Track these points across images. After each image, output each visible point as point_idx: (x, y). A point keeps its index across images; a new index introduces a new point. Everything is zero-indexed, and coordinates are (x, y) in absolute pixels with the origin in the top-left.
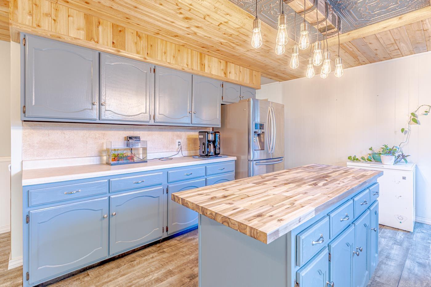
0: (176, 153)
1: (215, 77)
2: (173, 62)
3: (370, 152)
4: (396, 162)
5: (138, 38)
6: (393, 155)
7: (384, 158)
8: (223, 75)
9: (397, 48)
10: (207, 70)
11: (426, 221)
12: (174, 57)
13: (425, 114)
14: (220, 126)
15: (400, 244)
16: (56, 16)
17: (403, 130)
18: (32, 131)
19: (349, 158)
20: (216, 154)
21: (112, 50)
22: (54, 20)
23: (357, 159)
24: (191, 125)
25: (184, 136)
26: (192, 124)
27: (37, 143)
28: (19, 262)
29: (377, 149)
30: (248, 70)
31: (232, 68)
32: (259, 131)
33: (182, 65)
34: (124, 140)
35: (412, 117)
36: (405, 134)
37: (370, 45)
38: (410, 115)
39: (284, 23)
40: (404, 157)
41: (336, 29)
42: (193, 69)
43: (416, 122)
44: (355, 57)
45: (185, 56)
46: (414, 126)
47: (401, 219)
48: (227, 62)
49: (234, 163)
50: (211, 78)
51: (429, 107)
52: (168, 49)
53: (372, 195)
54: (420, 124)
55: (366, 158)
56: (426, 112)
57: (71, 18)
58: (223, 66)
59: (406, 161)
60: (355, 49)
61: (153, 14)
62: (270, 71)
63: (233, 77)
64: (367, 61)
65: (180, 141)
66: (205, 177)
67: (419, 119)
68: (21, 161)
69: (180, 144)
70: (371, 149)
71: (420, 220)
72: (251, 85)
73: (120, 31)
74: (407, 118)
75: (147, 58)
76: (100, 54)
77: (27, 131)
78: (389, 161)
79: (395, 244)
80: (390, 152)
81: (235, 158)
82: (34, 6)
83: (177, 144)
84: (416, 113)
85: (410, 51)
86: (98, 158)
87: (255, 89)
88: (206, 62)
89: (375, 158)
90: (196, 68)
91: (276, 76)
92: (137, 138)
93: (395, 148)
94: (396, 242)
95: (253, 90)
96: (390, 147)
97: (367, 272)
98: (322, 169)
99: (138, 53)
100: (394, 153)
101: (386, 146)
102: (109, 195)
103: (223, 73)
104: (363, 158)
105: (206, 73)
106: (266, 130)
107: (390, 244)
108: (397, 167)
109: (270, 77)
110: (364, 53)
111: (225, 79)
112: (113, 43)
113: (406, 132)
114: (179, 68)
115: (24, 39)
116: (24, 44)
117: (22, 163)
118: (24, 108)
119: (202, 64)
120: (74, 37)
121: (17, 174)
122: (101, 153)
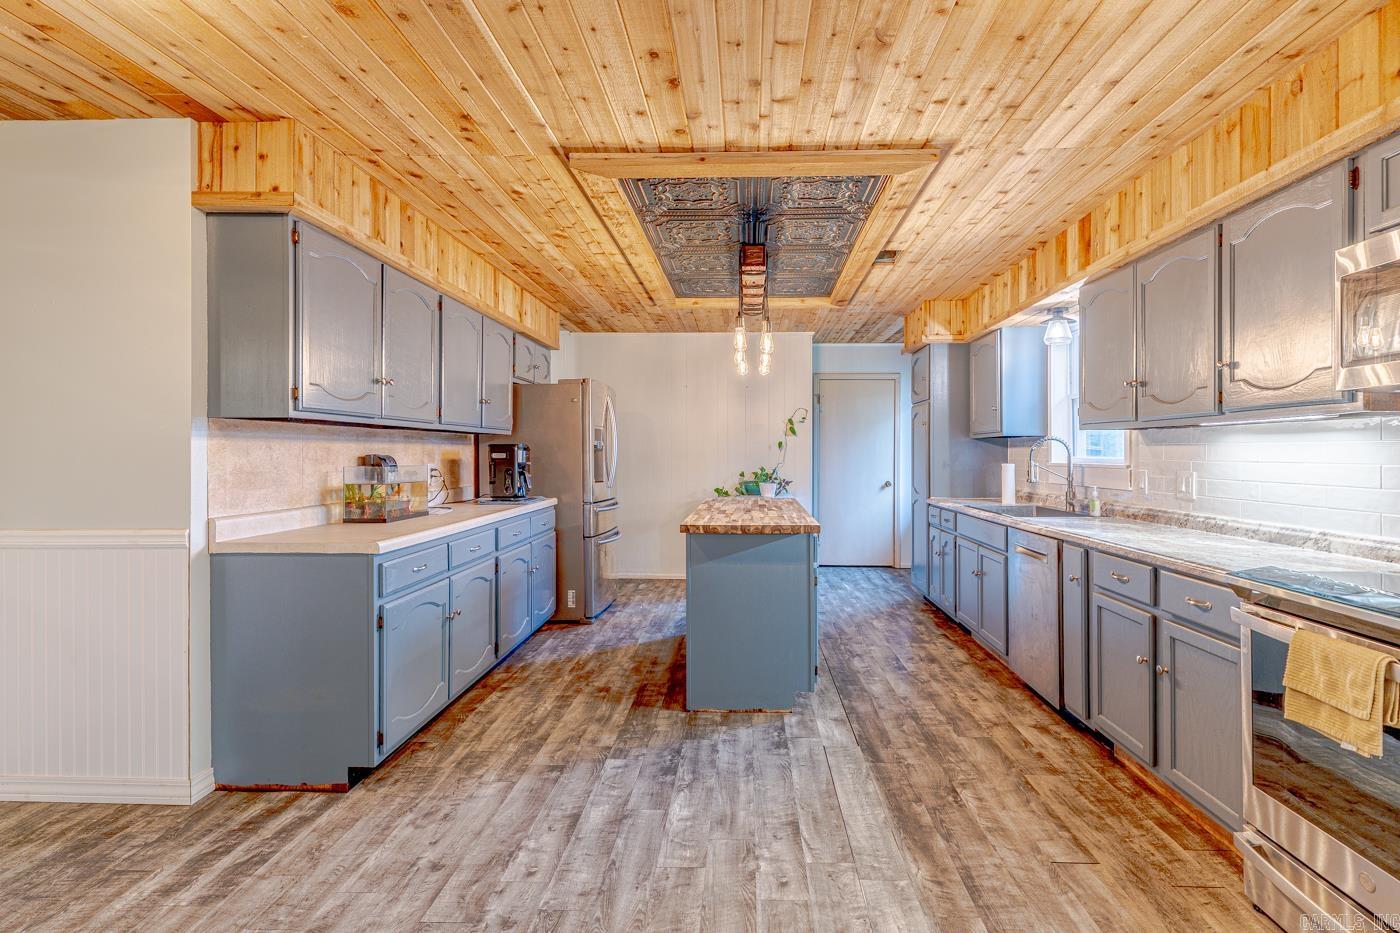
1: (508, 323)
4: (778, 493)
5: (428, 234)
6: (773, 482)
7: (763, 487)
8: (518, 318)
10: (501, 308)
12: (466, 277)
13: (802, 421)
14: (510, 431)
16: (340, 182)
17: (779, 445)
19: (717, 491)
20: (527, 493)
21: (401, 261)
22: (338, 192)
23: (726, 493)
25: (446, 455)
26: (482, 426)
27: (231, 473)
28: (206, 783)
29: (752, 476)
30: (545, 308)
32: (599, 444)
33: (474, 295)
34: (354, 462)
35: (790, 425)
36: (781, 450)
38: (787, 421)
42: (485, 305)
43: (793, 432)
45: (478, 274)
46: (792, 438)
48: (522, 290)
49: (552, 512)
50: (502, 324)
51: (805, 412)
54: (796, 435)
55: (740, 490)
56: (803, 418)
57: (355, 188)
58: (518, 299)
63: (529, 324)
65: (433, 466)
66: (530, 540)
67: (797, 428)
68: (205, 520)
69: (434, 473)
70: (743, 475)
72: (548, 342)
73: (409, 218)
74: (782, 426)
75: (437, 278)
76: (383, 265)
77: (215, 441)
80: (768, 477)
81: (554, 501)
82: (315, 159)
83: (429, 474)
84: (794, 420)
86: (322, 509)
87: (550, 349)
88: (500, 290)
89: (750, 489)
90: (490, 301)
93: (774, 472)
95: (547, 350)
99: (428, 267)
100: (773, 479)
101: (761, 469)
102: (449, 574)
103: (518, 314)
104: (735, 490)
105: (501, 314)
106: (603, 443)
109: (565, 322)
111: (519, 328)
112: (401, 243)
114: (472, 301)
115: (294, 232)
116: (295, 243)
117: (210, 525)
118: (295, 389)
119: (496, 294)
120: (361, 230)
121: (200, 554)
122: (324, 497)
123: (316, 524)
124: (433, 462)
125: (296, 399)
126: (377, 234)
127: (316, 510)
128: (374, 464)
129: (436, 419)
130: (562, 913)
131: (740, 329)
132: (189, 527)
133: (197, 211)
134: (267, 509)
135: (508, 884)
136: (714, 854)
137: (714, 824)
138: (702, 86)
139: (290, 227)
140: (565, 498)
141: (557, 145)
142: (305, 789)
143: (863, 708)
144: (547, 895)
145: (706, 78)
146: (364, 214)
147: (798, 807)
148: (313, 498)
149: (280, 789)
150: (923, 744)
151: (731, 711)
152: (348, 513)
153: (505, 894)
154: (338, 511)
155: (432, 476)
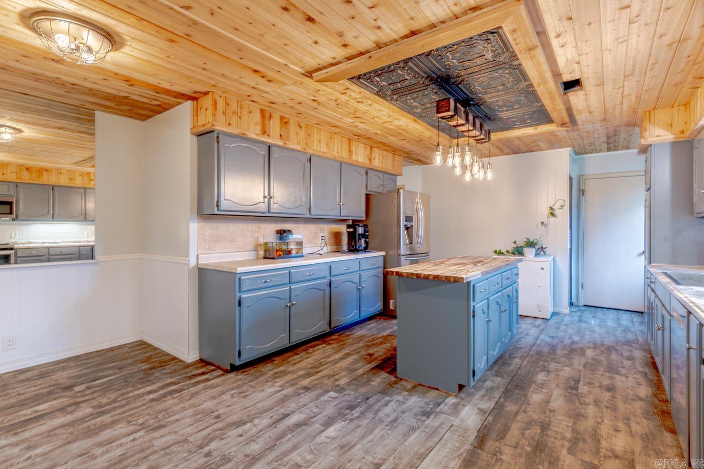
0: (319, 248)
1: (361, 165)
2: (326, 151)
3: (514, 246)
4: (537, 255)
5: (299, 128)
6: (534, 248)
7: (527, 250)
8: (368, 162)
9: (536, 145)
10: (354, 158)
11: (562, 310)
12: (327, 145)
13: (561, 208)
14: (364, 219)
15: (538, 327)
16: (241, 113)
17: (542, 223)
18: (205, 224)
19: (495, 252)
20: (366, 249)
21: (280, 143)
22: (240, 117)
23: (502, 253)
24: (339, 218)
25: (326, 230)
26: (340, 216)
27: (208, 236)
28: (195, 356)
29: (521, 243)
30: (391, 155)
31: (377, 153)
32: (409, 224)
33: (333, 153)
34: (275, 233)
35: (551, 211)
36: (545, 227)
37: (513, 142)
38: (549, 209)
39: (458, 152)
40: (542, 248)
41: (487, 140)
42: (342, 157)
43: (553, 214)
44: (501, 149)
45: (336, 143)
46: (552, 219)
47: (540, 307)
48: (371, 147)
49: (382, 259)
50: (356, 166)
51: (563, 202)
52: (322, 137)
53: (514, 276)
54: (556, 217)
55: (510, 252)
56: (562, 206)
57: (251, 114)
58: (368, 152)
59: (545, 253)
60: (500, 145)
61: (326, 113)
62: (413, 156)
63: (377, 163)
64: (511, 152)
65: (323, 235)
66: (359, 272)
67: (557, 212)
68: (196, 254)
69: (323, 238)
70: (515, 242)
71: (557, 310)
72: (393, 172)
73: (286, 123)
74: (547, 211)
75: (306, 148)
76: (269, 146)
77: (201, 224)
78: (530, 252)
79: (533, 327)
80: (531, 244)
81: (383, 253)
82: (227, 105)
83: (320, 238)
84: (554, 207)
85: (548, 147)
86: (255, 252)
87: (396, 175)
88: (353, 149)
89: (519, 251)
90: (345, 155)
91: (418, 160)
92: (290, 232)
93: (535, 241)
94: (534, 326)
95: (394, 176)
96: (531, 240)
97: (510, 333)
98: (475, 258)
99: (299, 143)
100: (534, 246)
101: (528, 239)
102: (290, 285)
103: (368, 160)
104: (508, 252)
105: (354, 161)
106: (414, 223)
107: (530, 327)
108: (538, 259)
109: (411, 161)
110: (508, 147)
111: (370, 167)
112: (281, 135)
113: (546, 225)
114: (332, 157)
115: (218, 137)
116: (218, 142)
117: (198, 256)
118: (218, 202)
119: (350, 151)
120: (254, 132)
121: (194, 267)
122: (257, 247)
123: (250, 258)
124: (324, 233)
125: (218, 206)
126: (264, 132)
127: (253, 252)
128: (282, 233)
129: (308, 213)
130: (230, 460)
131: (438, 153)
132: (189, 257)
133: (193, 136)
134: (226, 251)
135: (229, 436)
136: (319, 464)
137: (339, 447)
138: (324, 15)
139: (216, 136)
140: (391, 252)
141: (303, 72)
142: (219, 368)
143: (510, 407)
144: (234, 449)
145: (321, 10)
146: (256, 124)
147: (393, 456)
148: (251, 247)
149: (213, 365)
150: (529, 449)
151: (420, 385)
152: (265, 254)
153: (223, 441)
154: (262, 253)
155: (322, 239)
